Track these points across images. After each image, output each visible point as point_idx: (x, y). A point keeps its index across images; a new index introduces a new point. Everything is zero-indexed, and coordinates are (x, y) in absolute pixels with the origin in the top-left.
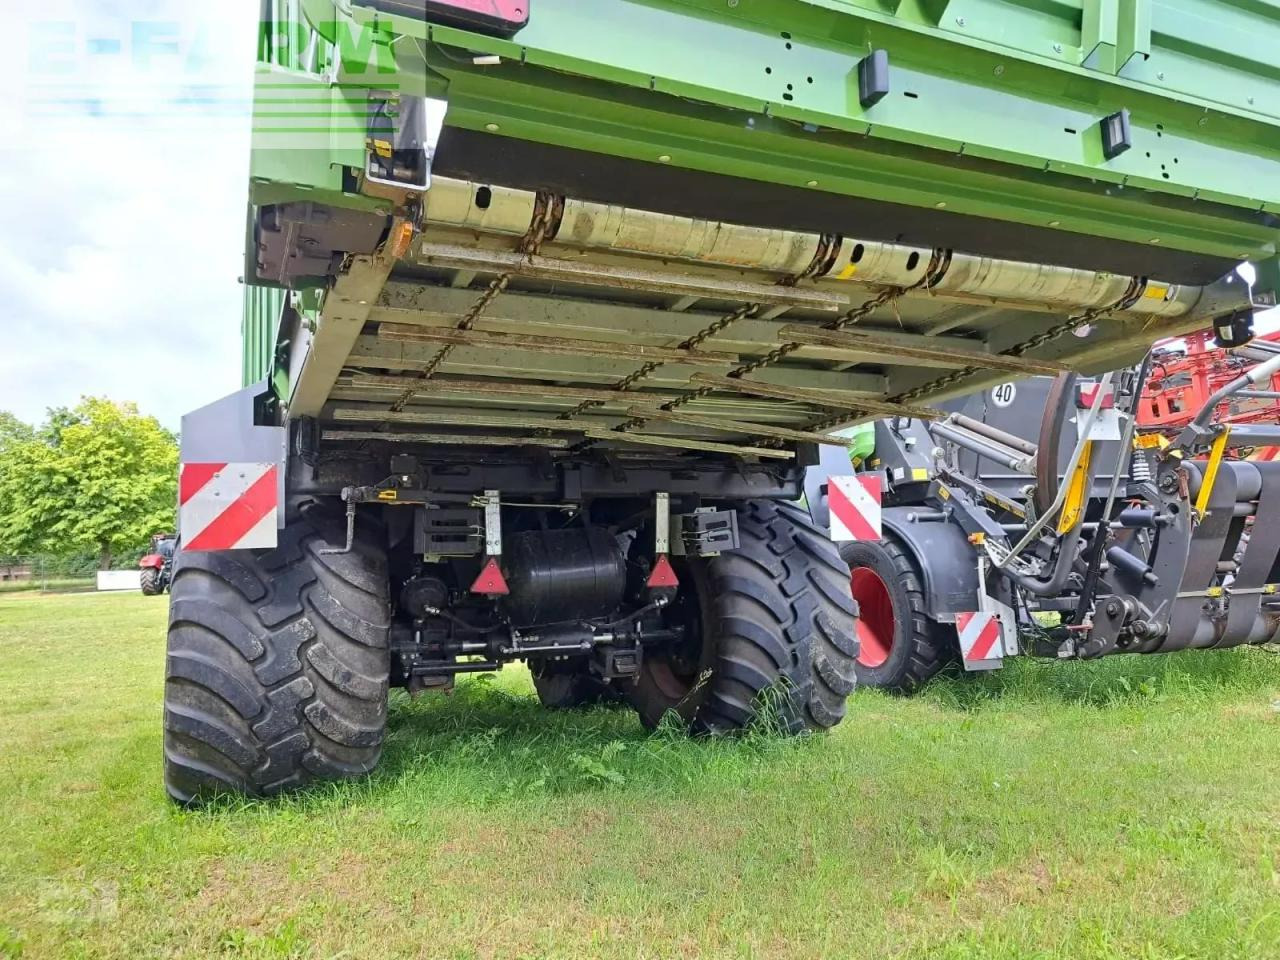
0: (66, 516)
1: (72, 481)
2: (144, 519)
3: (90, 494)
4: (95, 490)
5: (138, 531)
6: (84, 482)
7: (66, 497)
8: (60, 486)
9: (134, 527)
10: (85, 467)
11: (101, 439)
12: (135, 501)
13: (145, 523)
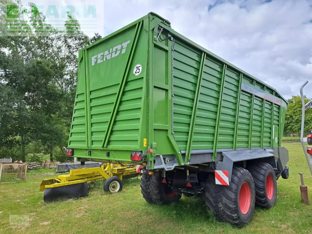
0: (291, 125)
1: (291, 116)
2: (310, 125)
3: (296, 119)
4: (297, 118)
5: (309, 127)
6: (294, 116)
7: (290, 120)
8: (288, 118)
9: (308, 126)
10: (294, 113)
11: (297, 106)
12: (307, 120)
13: (311, 126)
